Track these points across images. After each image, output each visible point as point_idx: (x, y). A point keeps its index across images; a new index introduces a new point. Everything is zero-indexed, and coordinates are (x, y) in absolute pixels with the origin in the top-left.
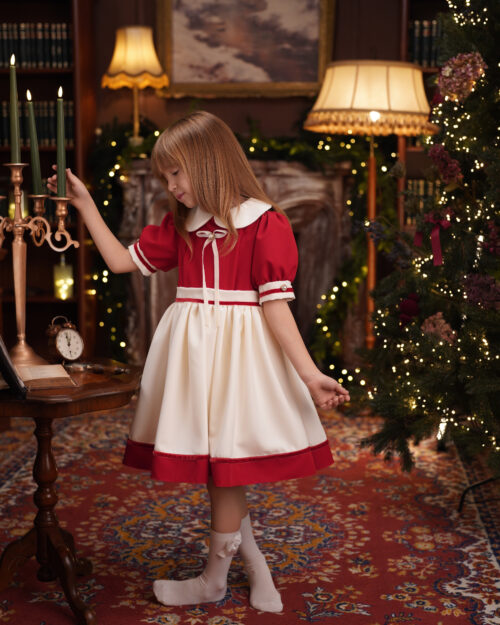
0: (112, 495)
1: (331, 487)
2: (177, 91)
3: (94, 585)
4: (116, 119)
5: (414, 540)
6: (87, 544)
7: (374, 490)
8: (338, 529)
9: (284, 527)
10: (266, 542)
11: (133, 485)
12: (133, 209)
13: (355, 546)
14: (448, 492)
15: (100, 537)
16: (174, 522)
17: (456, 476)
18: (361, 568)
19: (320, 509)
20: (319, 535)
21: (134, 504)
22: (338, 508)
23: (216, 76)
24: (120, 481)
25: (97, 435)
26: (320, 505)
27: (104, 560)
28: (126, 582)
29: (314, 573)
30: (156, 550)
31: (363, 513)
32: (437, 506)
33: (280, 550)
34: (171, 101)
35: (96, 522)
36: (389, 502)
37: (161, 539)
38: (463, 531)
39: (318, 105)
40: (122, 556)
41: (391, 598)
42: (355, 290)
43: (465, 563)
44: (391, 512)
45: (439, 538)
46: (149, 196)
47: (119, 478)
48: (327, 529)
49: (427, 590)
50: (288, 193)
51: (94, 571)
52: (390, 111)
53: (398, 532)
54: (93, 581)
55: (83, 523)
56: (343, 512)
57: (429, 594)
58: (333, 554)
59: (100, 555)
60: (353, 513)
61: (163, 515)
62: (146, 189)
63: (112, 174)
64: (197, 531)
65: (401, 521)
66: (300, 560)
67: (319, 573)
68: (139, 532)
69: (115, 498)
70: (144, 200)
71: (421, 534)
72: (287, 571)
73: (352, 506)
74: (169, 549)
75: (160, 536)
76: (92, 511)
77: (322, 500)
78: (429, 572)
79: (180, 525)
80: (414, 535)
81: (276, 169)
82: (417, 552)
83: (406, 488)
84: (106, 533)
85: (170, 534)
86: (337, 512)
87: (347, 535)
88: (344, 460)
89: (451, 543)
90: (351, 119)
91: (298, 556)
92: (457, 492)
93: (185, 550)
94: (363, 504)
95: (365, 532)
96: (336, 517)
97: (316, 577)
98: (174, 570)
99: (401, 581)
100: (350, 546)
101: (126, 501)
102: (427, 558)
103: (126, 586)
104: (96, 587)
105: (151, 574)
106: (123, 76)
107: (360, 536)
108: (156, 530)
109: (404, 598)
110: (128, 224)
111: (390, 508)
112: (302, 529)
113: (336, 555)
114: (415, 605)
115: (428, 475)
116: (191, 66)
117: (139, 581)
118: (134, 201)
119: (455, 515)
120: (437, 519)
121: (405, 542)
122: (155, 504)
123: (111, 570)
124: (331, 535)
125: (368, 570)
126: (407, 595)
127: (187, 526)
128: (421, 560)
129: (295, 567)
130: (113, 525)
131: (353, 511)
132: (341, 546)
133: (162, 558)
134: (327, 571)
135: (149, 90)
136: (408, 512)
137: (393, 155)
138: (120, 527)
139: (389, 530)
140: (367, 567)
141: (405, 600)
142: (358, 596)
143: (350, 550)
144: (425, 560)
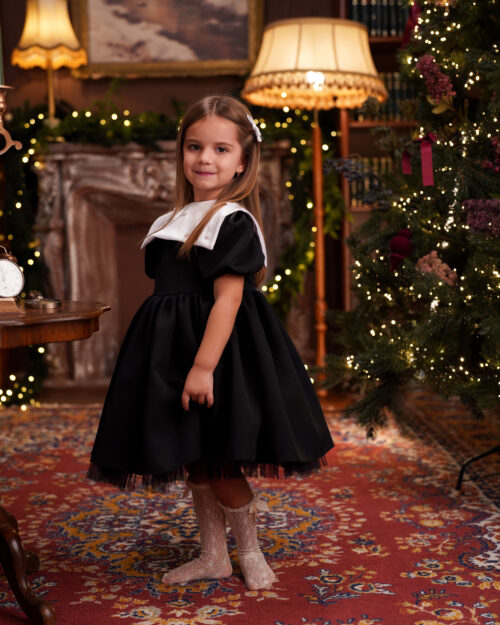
0: (49, 493)
2: (95, 71)
3: (44, 582)
4: (27, 104)
5: (417, 518)
6: (28, 542)
7: (354, 475)
8: (325, 513)
11: (73, 483)
12: (50, 199)
13: (351, 527)
14: (437, 473)
15: (42, 534)
16: (131, 515)
17: (442, 459)
18: (366, 548)
19: (298, 495)
20: (306, 519)
21: (77, 501)
22: (319, 493)
23: (138, 55)
24: (56, 480)
25: (20, 441)
26: (298, 492)
27: (51, 557)
28: (84, 577)
29: (312, 556)
30: (114, 543)
31: (349, 496)
32: (431, 486)
34: (88, 83)
35: (35, 519)
36: (374, 485)
37: (116, 532)
38: (470, 507)
39: (258, 69)
40: (73, 552)
41: (413, 575)
43: (486, 536)
44: (381, 494)
45: (445, 515)
46: (68, 184)
47: (54, 477)
48: (312, 513)
49: (452, 566)
51: (41, 568)
52: (337, 72)
54: (42, 578)
56: (326, 495)
57: (456, 569)
58: (328, 537)
59: (45, 551)
60: (338, 497)
61: (115, 509)
62: (64, 176)
63: (25, 160)
64: (159, 522)
65: (395, 502)
66: (291, 544)
67: (318, 556)
68: (90, 527)
69: (53, 496)
70: (61, 188)
71: (424, 513)
72: (279, 556)
73: (334, 491)
74: (130, 542)
75: (116, 529)
76: (28, 509)
77: (298, 486)
78: (449, 548)
79: (138, 518)
80: (416, 514)
82: (424, 530)
83: (390, 472)
84: (48, 530)
85: (127, 527)
86: (319, 497)
87: (338, 518)
89: (462, 519)
90: (296, 81)
91: (287, 540)
92: (448, 473)
93: (150, 542)
94: (347, 488)
95: (358, 514)
96: (320, 502)
97: (317, 560)
98: (140, 562)
99: (420, 558)
100: (346, 528)
101: (67, 498)
102: (440, 534)
103: (84, 581)
104: (47, 585)
105: (113, 568)
106: (37, 49)
107: (354, 518)
108: (110, 524)
109: (428, 574)
110: (45, 215)
111: (378, 491)
112: (284, 514)
113: (333, 537)
114: (445, 581)
115: (410, 459)
116: (110, 45)
117: (100, 574)
118: (51, 190)
119: (454, 493)
120: (436, 498)
121: (408, 521)
122: (103, 499)
123: (62, 565)
124: (319, 519)
125: (375, 550)
126: (430, 572)
127: (145, 519)
128: (434, 537)
129: (288, 551)
130: (56, 521)
131: (337, 495)
132: (336, 527)
133: (123, 551)
134: (327, 552)
135: (64, 70)
136: (401, 494)
137: (334, 134)
138: (64, 523)
139: (386, 510)
140: (373, 547)
141: (431, 576)
142: (373, 575)
143: (347, 531)
144: (438, 536)
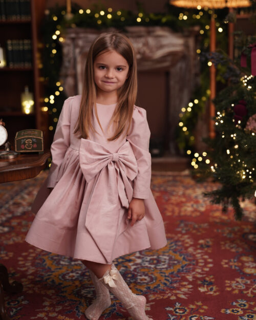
1: (187, 228)
3: (23, 300)
4: (57, 4)
5: (242, 267)
6: (24, 269)
7: (215, 231)
8: (191, 258)
9: (155, 257)
10: (143, 267)
12: (68, 59)
13: (203, 271)
15: (33, 265)
18: (207, 287)
20: (179, 262)
22: (192, 243)
26: (180, 241)
27: (32, 282)
28: (44, 298)
29: (174, 292)
30: (68, 273)
31: (208, 246)
33: (152, 274)
35: (32, 253)
36: (225, 239)
37: (72, 265)
40: (45, 278)
41: (229, 312)
42: (203, 105)
44: (227, 245)
46: (78, 51)
48: (184, 258)
50: (161, 47)
51: (24, 289)
53: (232, 260)
54: (22, 297)
55: (24, 254)
56: (195, 245)
57: (255, 309)
58: (188, 277)
60: (202, 247)
63: (54, 37)
65: (234, 253)
66: (165, 281)
67: (178, 292)
68: (60, 260)
70: (74, 53)
71: (247, 262)
72: (156, 289)
73: (201, 241)
74: (78, 273)
77: (181, 237)
78: (255, 291)
80: (243, 262)
81: (153, 32)
82: (245, 276)
83: (236, 229)
84: (37, 261)
86: (191, 246)
87: (197, 263)
88: (196, 210)
91: (164, 278)
94: (208, 240)
95: (210, 260)
96: (191, 250)
97: (176, 295)
98: (78, 288)
99: (235, 298)
100: (199, 271)
102: (253, 280)
103: (43, 301)
104: (23, 303)
105: (62, 292)
107: (206, 263)
109: (238, 312)
110: (66, 68)
111: (226, 243)
112: (167, 258)
113: (190, 278)
114: (246, 318)
115: (250, 220)
117: (54, 297)
118: (69, 53)
121: (237, 268)
123: (36, 289)
124: (187, 263)
125: (211, 289)
126: (240, 310)
128: (249, 282)
129: (162, 287)
131: (201, 245)
132: (194, 270)
133: (72, 280)
134: (183, 289)
136: (238, 246)
138: (47, 256)
139: (226, 259)
140: (211, 287)
141: (239, 313)
142: (205, 310)
143: (200, 273)
144: (251, 282)
